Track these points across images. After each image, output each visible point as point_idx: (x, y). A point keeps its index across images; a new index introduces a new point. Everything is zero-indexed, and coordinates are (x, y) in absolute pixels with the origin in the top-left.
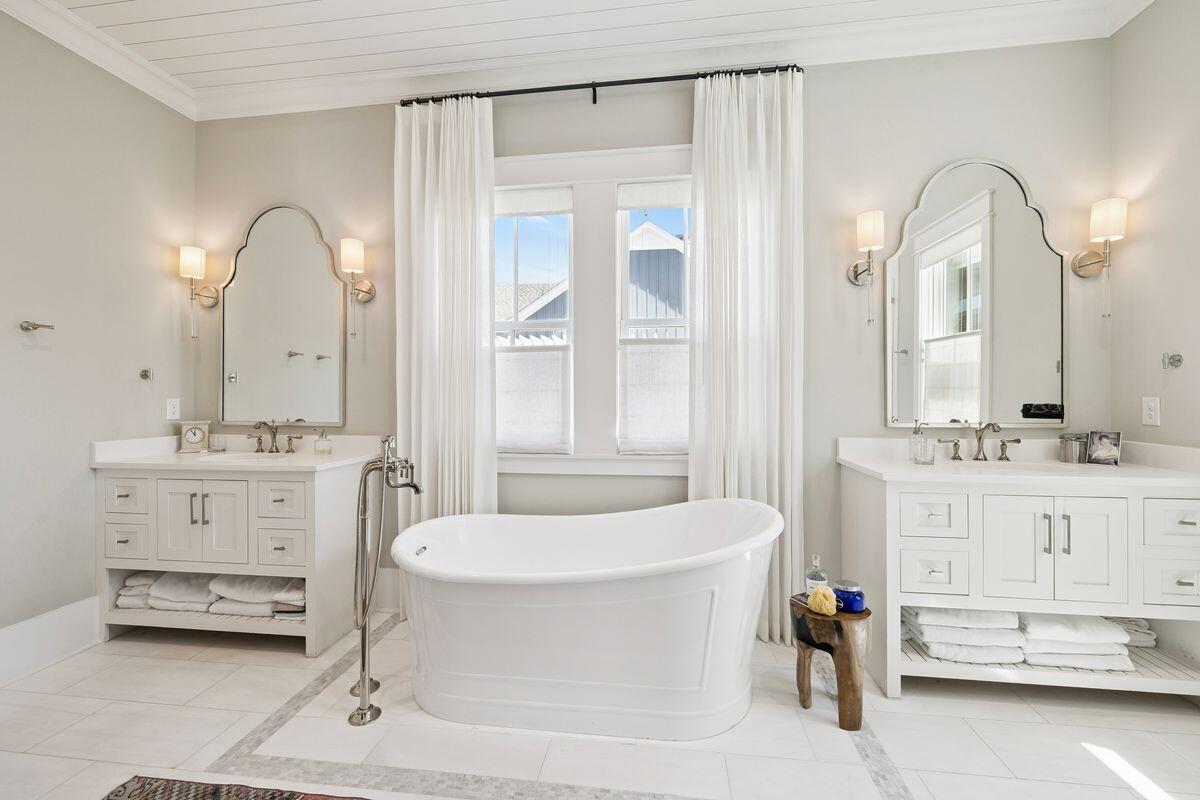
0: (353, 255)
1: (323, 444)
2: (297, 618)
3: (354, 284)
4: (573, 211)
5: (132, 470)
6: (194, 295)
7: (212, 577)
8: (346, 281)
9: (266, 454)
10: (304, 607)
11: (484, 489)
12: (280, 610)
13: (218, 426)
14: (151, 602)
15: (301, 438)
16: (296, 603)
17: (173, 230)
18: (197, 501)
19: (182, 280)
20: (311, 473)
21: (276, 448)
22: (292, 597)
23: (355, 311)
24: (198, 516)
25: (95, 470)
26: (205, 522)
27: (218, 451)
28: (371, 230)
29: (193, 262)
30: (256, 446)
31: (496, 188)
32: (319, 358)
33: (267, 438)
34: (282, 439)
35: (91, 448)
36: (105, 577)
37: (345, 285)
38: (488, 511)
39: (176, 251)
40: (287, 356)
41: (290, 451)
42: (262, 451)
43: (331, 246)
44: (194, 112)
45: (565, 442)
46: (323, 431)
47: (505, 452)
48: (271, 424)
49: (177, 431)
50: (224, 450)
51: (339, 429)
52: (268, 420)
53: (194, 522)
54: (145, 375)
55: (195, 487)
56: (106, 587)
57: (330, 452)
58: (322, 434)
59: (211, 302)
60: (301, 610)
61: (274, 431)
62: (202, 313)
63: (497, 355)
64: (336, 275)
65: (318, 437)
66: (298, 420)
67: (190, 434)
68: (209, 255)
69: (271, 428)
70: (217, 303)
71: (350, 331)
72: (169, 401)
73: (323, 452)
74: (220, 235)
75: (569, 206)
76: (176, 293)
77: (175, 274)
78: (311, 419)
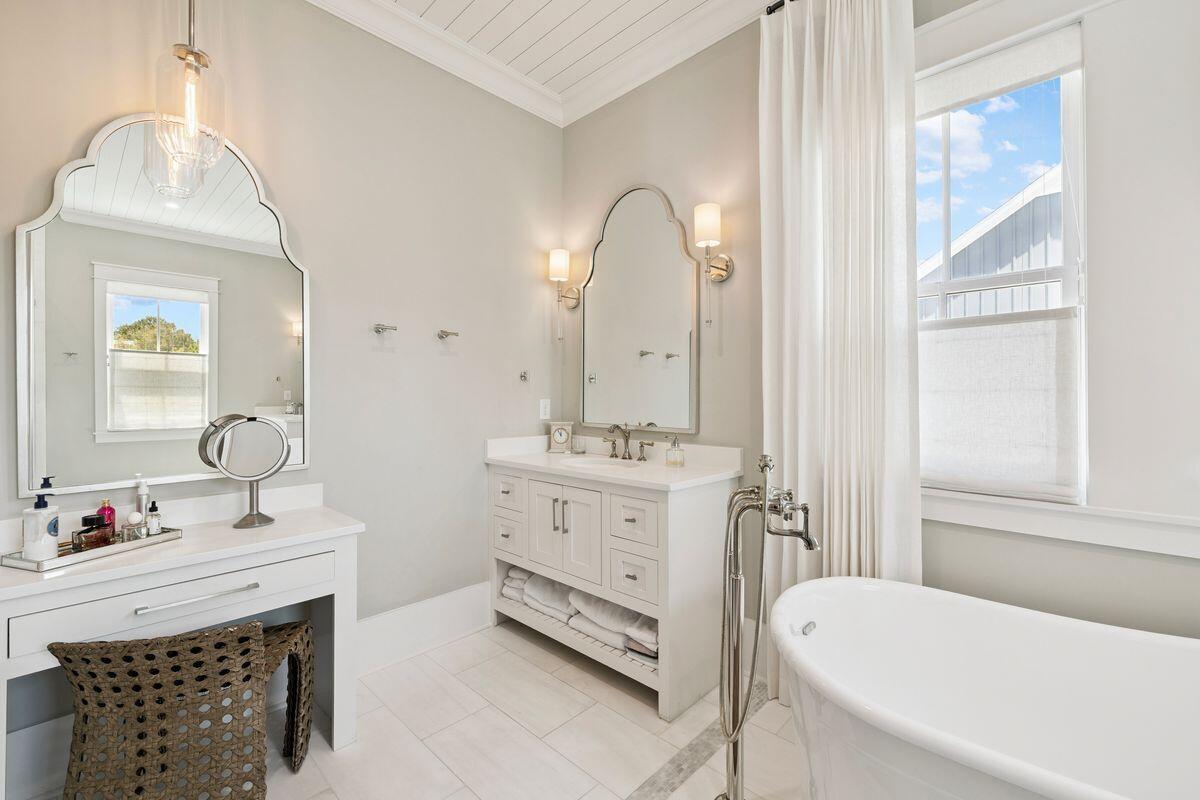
0: (708, 224)
1: (676, 454)
2: (649, 663)
3: (709, 261)
4: (1082, 64)
5: (514, 469)
6: (562, 297)
7: (571, 589)
8: (699, 259)
9: (619, 460)
10: (657, 653)
11: (899, 542)
12: (632, 648)
13: (579, 428)
14: (527, 599)
15: (652, 445)
16: (647, 646)
17: (544, 237)
18: (559, 506)
19: (552, 283)
20: (664, 493)
21: (629, 455)
22: (644, 637)
23: (709, 293)
24: (559, 523)
25: (487, 465)
26: (565, 531)
27: (578, 453)
28: (728, 190)
29: (560, 265)
30: (611, 451)
31: (918, 75)
32: (669, 356)
33: (620, 442)
34: (634, 444)
35: (485, 446)
36: (495, 564)
37: (699, 264)
38: (905, 578)
39: (547, 255)
40: (639, 356)
41: (642, 459)
42: (617, 457)
43: (683, 221)
44: (559, 117)
45: (1067, 482)
46: (676, 438)
47: (934, 488)
48: (623, 427)
49: (548, 431)
50: (584, 452)
51: (692, 437)
52: (620, 423)
53: (556, 529)
54: (523, 377)
55: (556, 492)
56: (495, 577)
57: (682, 465)
58: (674, 443)
59: (572, 303)
60: (653, 655)
61: (627, 435)
62: (566, 314)
63: (920, 335)
64: (688, 253)
65: (670, 444)
66: (649, 425)
67: (557, 434)
68: (572, 256)
69: (623, 432)
70: (579, 303)
71: (704, 319)
72: (541, 401)
73: (675, 464)
74: (580, 236)
75: (1076, 57)
76: (547, 297)
77: (546, 280)
78: (663, 424)
